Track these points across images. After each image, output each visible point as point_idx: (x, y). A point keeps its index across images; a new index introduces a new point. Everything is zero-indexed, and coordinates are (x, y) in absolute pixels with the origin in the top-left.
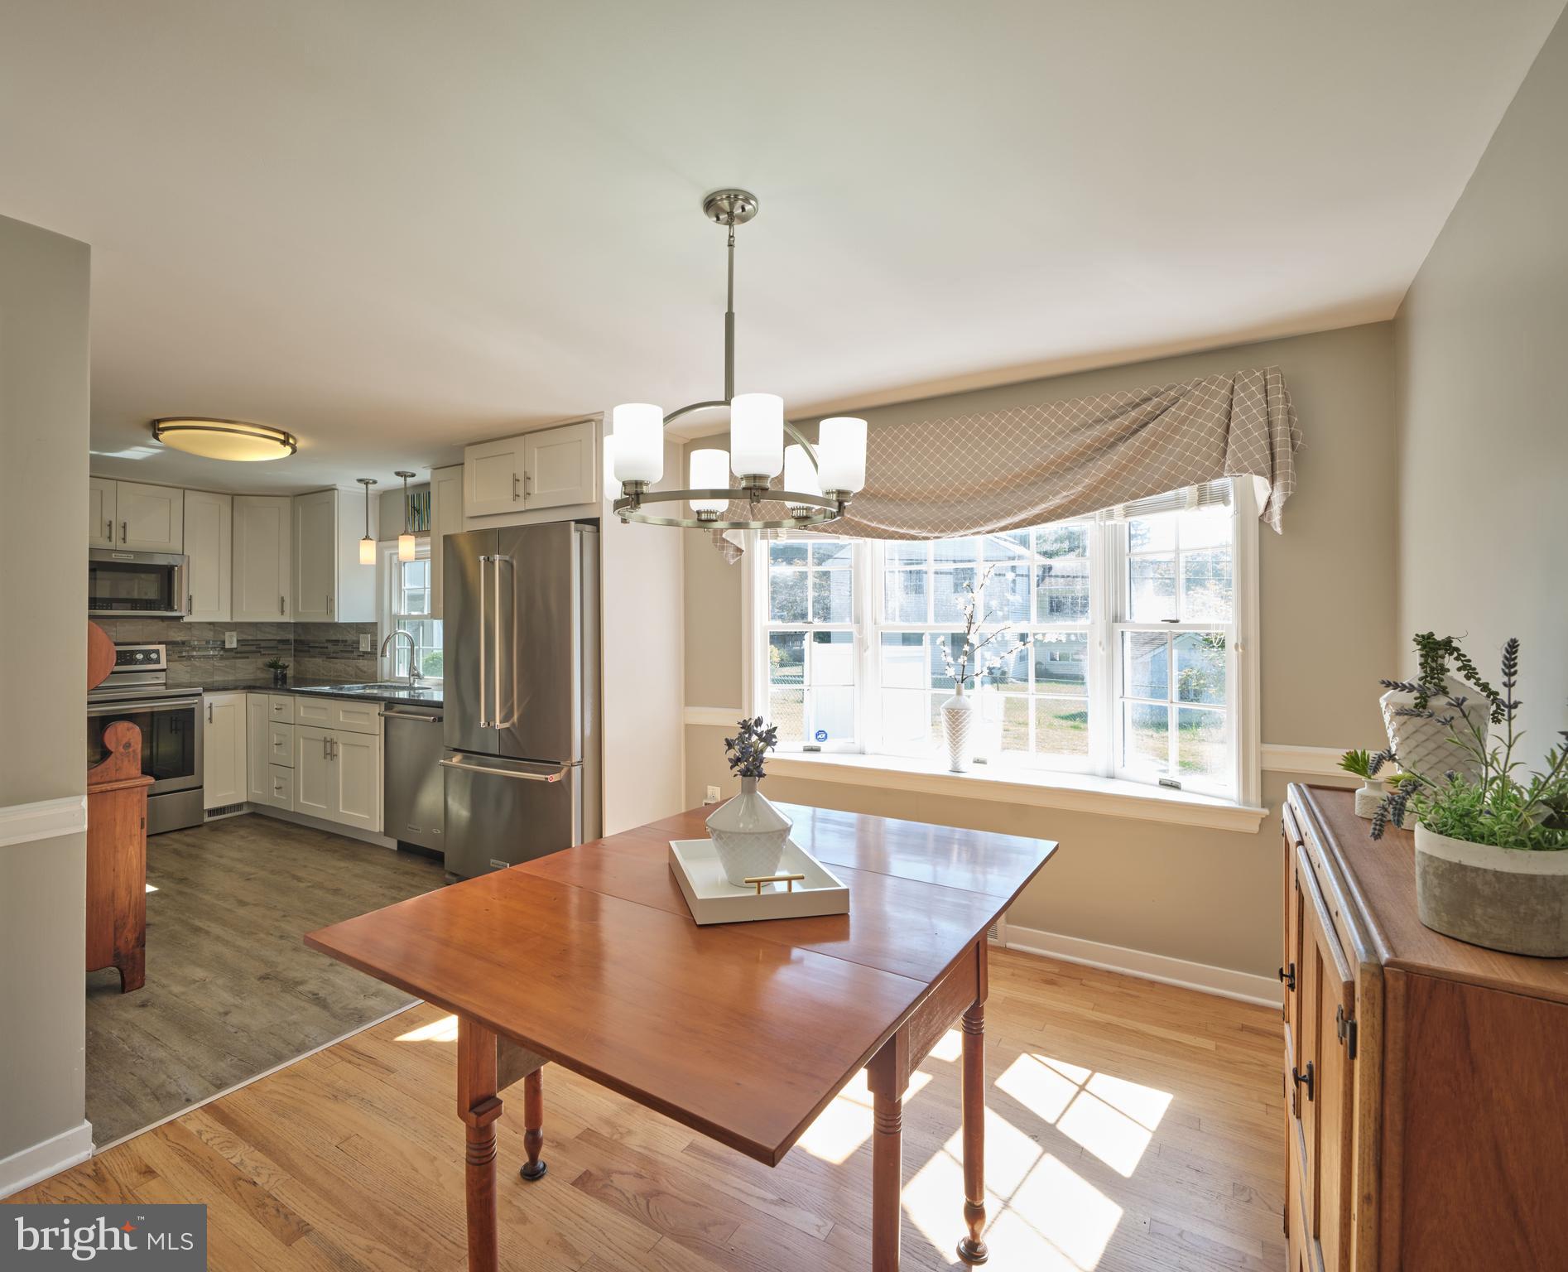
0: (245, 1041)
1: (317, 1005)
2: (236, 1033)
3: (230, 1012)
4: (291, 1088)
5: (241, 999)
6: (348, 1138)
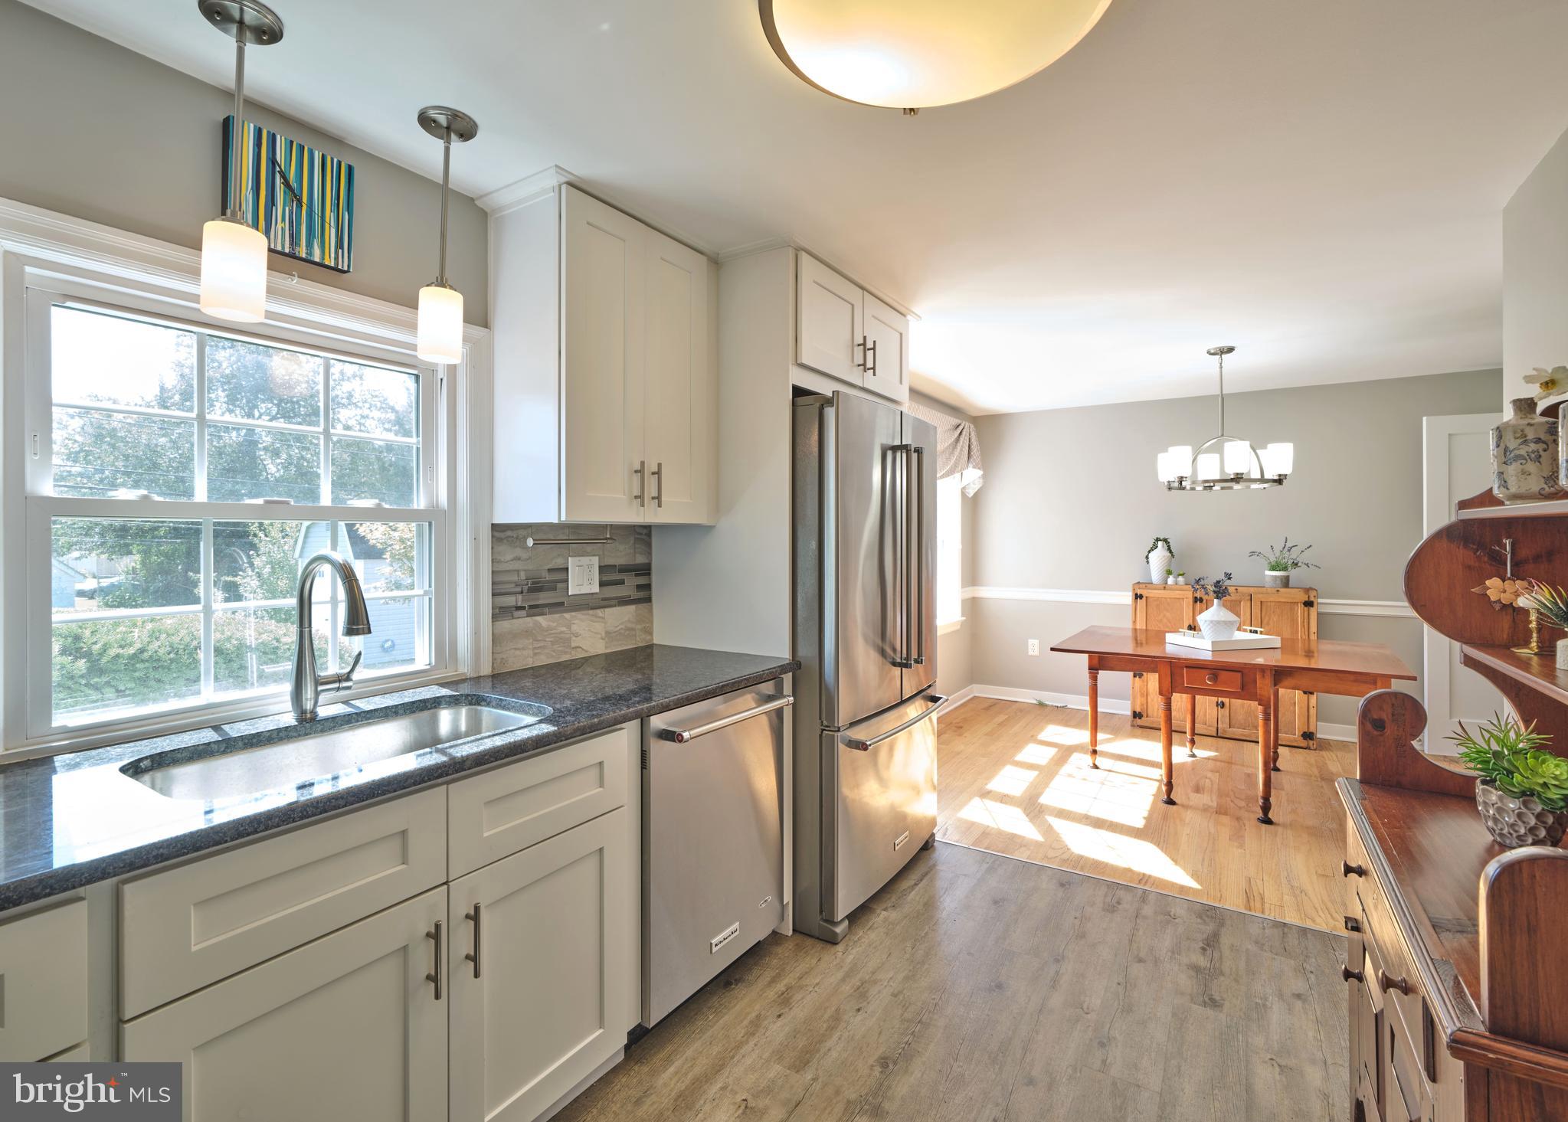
0: (1314, 960)
1: (1218, 941)
2: (1312, 972)
3: (1294, 994)
4: (1321, 913)
5: (1266, 999)
6: (1323, 875)
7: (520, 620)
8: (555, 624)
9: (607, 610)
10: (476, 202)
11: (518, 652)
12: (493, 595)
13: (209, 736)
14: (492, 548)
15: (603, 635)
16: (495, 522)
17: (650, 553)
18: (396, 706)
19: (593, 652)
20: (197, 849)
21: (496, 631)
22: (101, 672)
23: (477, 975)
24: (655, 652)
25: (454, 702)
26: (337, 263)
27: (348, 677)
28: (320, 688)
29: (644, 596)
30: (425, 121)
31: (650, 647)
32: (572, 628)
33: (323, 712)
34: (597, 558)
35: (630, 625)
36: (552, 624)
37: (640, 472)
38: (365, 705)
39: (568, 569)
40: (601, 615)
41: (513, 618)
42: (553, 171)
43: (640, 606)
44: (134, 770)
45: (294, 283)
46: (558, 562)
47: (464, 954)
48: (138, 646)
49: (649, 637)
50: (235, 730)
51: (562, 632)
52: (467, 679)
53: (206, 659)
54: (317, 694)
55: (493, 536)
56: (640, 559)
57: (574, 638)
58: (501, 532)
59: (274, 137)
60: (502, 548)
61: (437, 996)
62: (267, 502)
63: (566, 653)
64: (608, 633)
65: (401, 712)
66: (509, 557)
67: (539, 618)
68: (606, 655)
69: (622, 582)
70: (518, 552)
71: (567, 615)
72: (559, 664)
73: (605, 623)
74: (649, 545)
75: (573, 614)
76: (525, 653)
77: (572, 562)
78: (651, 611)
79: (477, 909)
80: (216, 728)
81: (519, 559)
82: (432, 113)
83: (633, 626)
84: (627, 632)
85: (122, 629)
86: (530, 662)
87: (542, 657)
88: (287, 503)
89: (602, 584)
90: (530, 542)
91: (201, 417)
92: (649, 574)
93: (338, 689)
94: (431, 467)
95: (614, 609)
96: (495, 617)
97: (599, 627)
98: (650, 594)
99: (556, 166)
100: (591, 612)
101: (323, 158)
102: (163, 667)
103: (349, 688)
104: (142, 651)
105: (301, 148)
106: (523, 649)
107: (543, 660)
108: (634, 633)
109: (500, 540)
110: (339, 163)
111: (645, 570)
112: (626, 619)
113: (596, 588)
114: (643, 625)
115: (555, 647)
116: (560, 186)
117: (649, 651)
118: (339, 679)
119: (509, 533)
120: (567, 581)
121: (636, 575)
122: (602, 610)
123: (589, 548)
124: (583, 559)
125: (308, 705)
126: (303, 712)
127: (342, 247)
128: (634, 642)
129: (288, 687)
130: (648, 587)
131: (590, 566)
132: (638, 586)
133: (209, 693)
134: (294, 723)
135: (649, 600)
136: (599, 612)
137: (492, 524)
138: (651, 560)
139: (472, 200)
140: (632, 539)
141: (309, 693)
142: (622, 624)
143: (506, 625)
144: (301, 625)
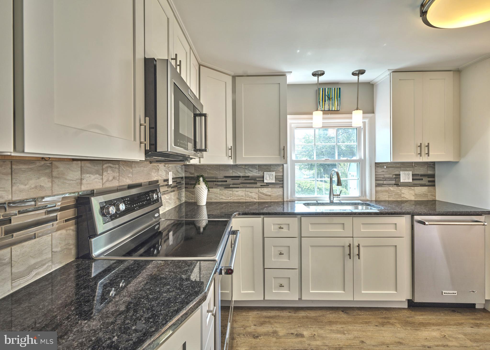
7: (384, 188)
8: (396, 190)
9: (415, 187)
10: (370, 83)
11: (383, 196)
12: (376, 180)
13: (315, 202)
14: (375, 169)
15: (414, 194)
16: (376, 162)
17: (435, 171)
18: (349, 203)
19: (410, 199)
20: (310, 215)
21: (376, 190)
22: (303, 191)
23: (359, 259)
24: (437, 202)
25: (362, 204)
26: (337, 109)
27: (339, 195)
28: (334, 196)
29: (432, 184)
30: (354, 74)
31: (435, 201)
32: (402, 191)
33: (334, 202)
34: (411, 172)
35: (425, 193)
36: (394, 189)
37: (420, 146)
38: (343, 202)
39: (400, 174)
40: (413, 189)
41: (382, 187)
42: (388, 71)
43: (430, 187)
44: (305, 204)
45: (329, 116)
46: (397, 173)
47: (357, 254)
48: (308, 187)
49: (434, 198)
50: (319, 202)
51: (399, 192)
52: (368, 201)
53: (316, 189)
54: (333, 198)
55: (375, 166)
56: (430, 172)
57: (402, 194)
58: (378, 165)
59: (325, 88)
60: (378, 169)
61: (350, 258)
62: (325, 159)
63: (399, 198)
64: (416, 194)
65: (350, 204)
66: (380, 171)
67: (390, 188)
68: (415, 201)
69: (422, 179)
70: (383, 170)
71: (400, 188)
72: (397, 201)
73: (415, 191)
74: (434, 168)
75: (402, 187)
76: (386, 196)
77: (401, 173)
78: (435, 189)
79: (359, 245)
80: (317, 201)
81: (383, 171)
82: (355, 72)
83: (427, 193)
84: (424, 195)
85: (306, 184)
86: (387, 199)
87: (391, 198)
88: (329, 159)
89: (413, 180)
90: (385, 167)
91: (315, 144)
92: (434, 177)
93: (337, 197)
94: (360, 149)
95: (418, 187)
96: (376, 186)
97: (412, 192)
98: (435, 184)
99: (388, 70)
100: (409, 187)
101: (334, 88)
102: (312, 191)
103: (340, 197)
104: (309, 188)
105: (330, 88)
106: (385, 195)
107: (391, 199)
108: (427, 195)
109: (378, 167)
110: (338, 88)
111: (433, 176)
112: (424, 191)
113: (411, 180)
114: (431, 194)
115: (396, 196)
116: (390, 73)
117: (434, 202)
118: (338, 195)
119: (380, 165)
120: (400, 178)
121: (428, 177)
122: (413, 187)
123: (408, 169)
124: (406, 172)
125: (332, 199)
126: (331, 201)
127: (338, 106)
128: (427, 198)
129: (328, 196)
130: (434, 181)
131: (409, 174)
132: (428, 181)
133: (316, 195)
134: (329, 202)
135: (434, 186)
136: (412, 188)
137: (375, 163)
138: (435, 173)
139: (369, 83)
140: (426, 166)
141: (332, 197)
142: (421, 192)
143: (379, 188)
144: (331, 184)
